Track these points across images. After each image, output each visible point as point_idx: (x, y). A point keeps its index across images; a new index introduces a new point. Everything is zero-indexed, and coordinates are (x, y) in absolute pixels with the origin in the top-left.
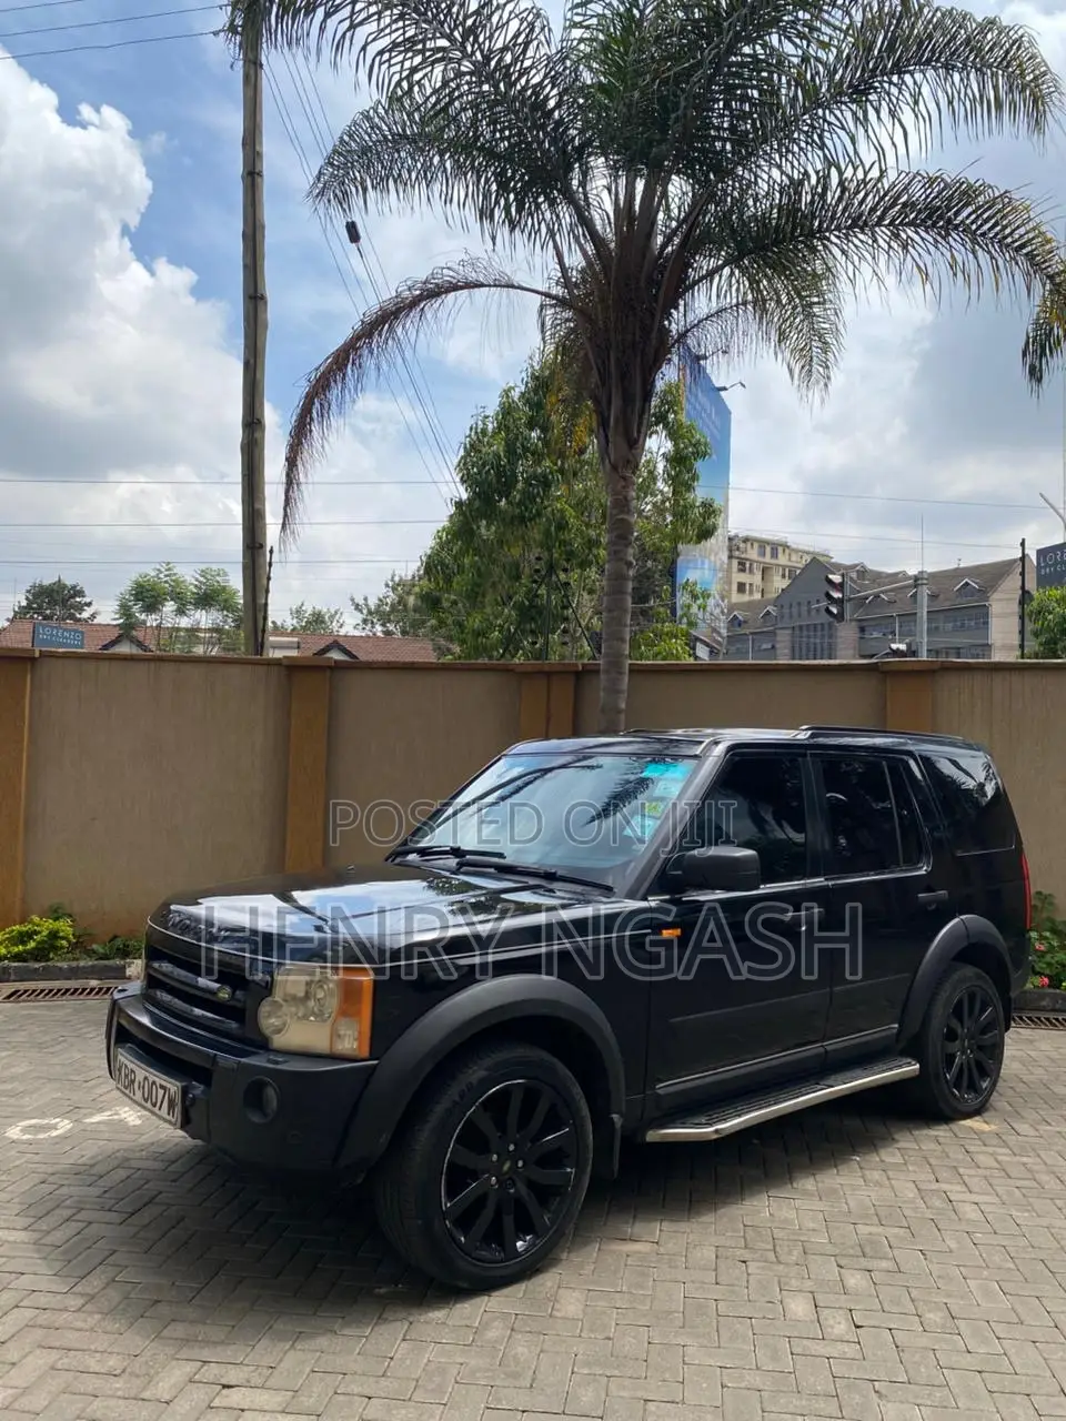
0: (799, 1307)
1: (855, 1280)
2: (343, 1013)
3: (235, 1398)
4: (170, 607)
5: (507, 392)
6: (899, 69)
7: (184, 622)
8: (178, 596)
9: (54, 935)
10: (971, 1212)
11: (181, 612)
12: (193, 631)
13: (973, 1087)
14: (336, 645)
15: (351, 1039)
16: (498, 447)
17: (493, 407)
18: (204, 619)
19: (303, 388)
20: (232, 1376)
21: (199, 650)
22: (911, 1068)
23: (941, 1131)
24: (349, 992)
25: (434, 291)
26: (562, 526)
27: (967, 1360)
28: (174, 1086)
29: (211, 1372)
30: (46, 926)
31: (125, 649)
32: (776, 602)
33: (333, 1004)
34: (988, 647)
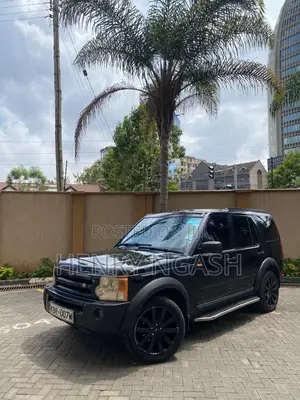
0: (246, 362)
1: (257, 354)
2: (119, 289)
3: (105, 393)
4: (23, 177)
5: (126, 117)
6: (236, 32)
7: (27, 182)
8: (25, 174)
9: (8, 272)
10: (281, 335)
11: (26, 178)
12: (29, 184)
13: (273, 303)
14: (71, 187)
15: (122, 296)
16: (125, 133)
17: (122, 121)
18: (33, 180)
19: (79, 117)
20: (103, 388)
21: (32, 190)
22: (257, 299)
23: (266, 315)
24: (121, 284)
25: (114, 90)
26: (144, 154)
27: (291, 372)
28: (71, 312)
29: (96, 387)
30: (5, 270)
31: (9, 190)
32: (193, 173)
33: (116, 287)
34: (249, 185)
